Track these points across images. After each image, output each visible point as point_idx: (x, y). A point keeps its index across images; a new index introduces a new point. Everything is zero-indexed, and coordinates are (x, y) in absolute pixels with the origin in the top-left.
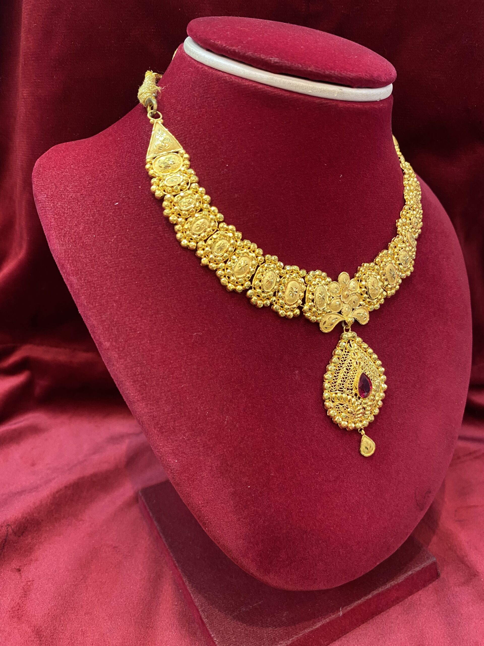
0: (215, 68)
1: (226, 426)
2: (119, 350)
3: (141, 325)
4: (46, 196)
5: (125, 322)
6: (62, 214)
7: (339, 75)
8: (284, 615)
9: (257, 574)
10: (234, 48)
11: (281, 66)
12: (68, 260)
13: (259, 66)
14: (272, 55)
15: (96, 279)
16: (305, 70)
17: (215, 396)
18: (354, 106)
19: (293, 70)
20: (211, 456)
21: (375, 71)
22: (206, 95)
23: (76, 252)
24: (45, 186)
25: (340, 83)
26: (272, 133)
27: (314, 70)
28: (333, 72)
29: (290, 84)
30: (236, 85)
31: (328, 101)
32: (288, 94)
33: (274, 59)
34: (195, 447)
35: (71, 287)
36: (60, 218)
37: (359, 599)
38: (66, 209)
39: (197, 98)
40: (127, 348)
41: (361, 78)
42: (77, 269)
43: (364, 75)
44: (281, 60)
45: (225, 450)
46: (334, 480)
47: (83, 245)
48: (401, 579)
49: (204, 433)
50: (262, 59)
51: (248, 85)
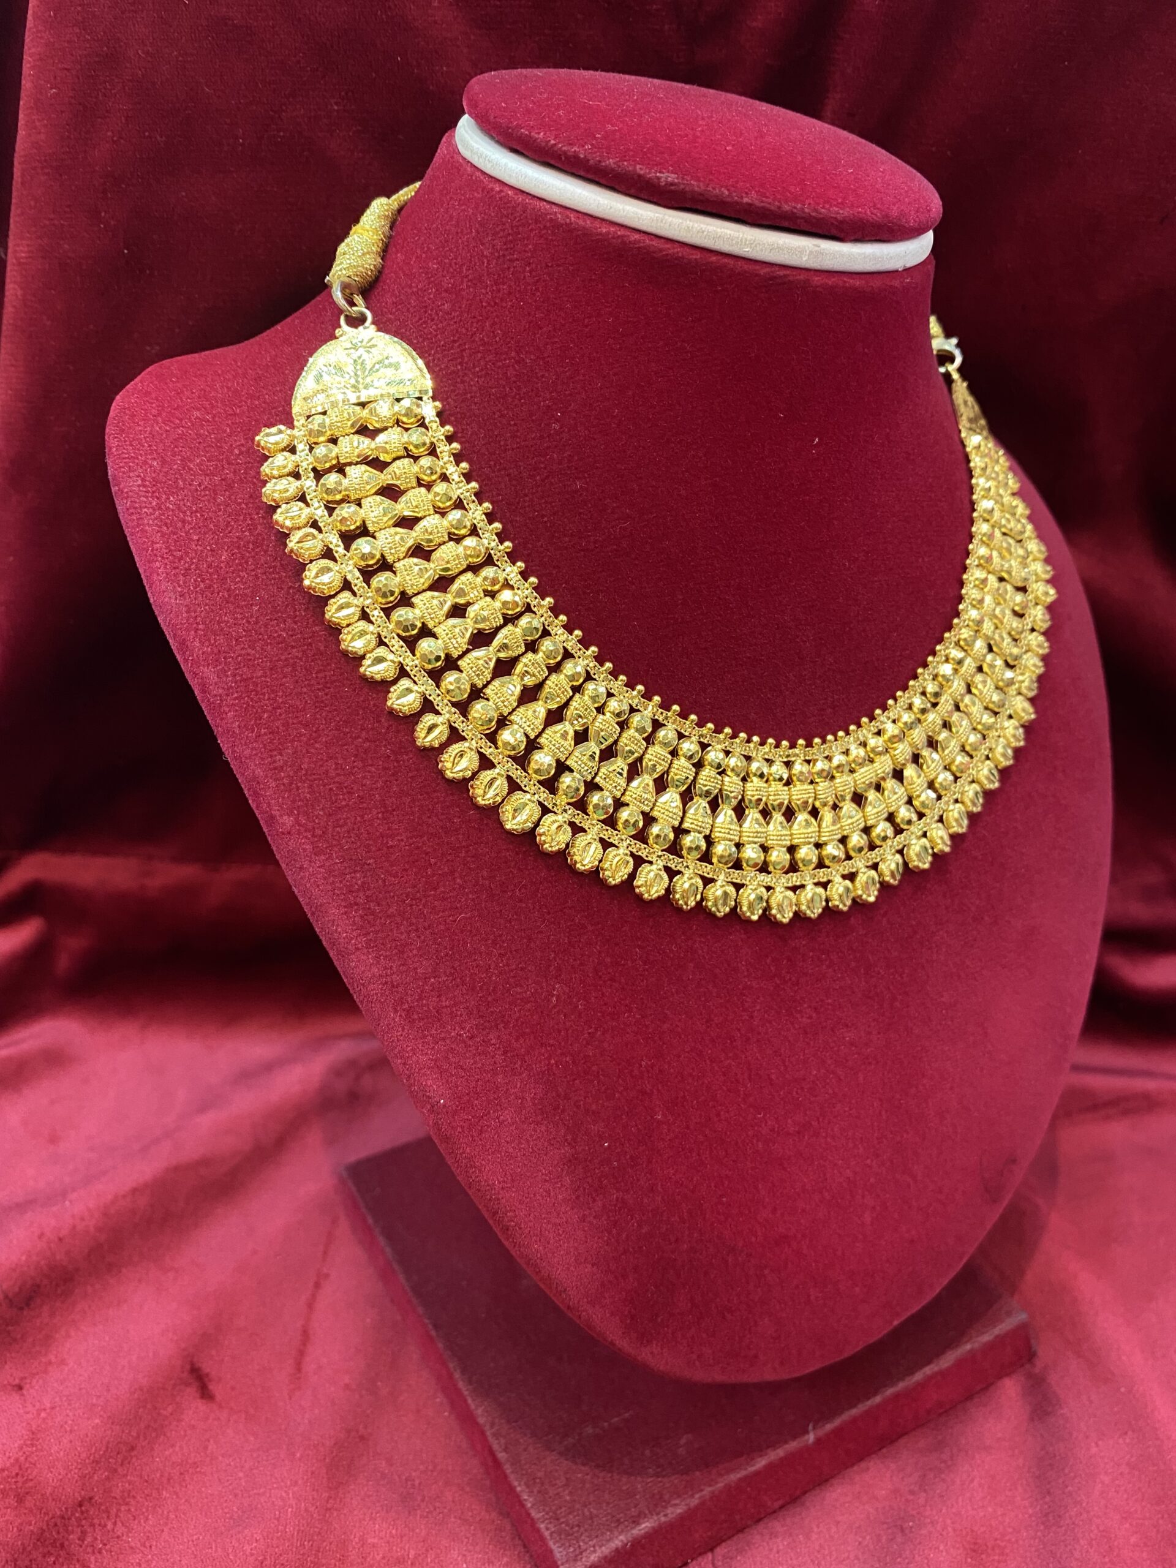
0: (532, 193)
1: (554, 1007)
2: (313, 836)
3: (364, 778)
4: (140, 482)
5: (327, 771)
6: (180, 525)
7: (814, 214)
8: (683, 1441)
9: (624, 1344)
10: (576, 148)
11: (683, 192)
12: (196, 630)
13: (632, 191)
14: (662, 166)
15: (260, 673)
16: (737, 203)
17: (530, 939)
18: (845, 282)
19: (707, 200)
20: (520, 1074)
21: (894, 204)
22: (510, 254)
23: (213, 611)
24: (138, 458)
25: (814, 230)
26: (661, 343)
27: (757, 203)
28: (799, 206)
29: (703, 232)
30: (580, 232)
31: (788, 272)
32: (697, 256)
33: (667, 177)
34: (484, 1053)
35: (204, 691)
36: (174, 534)
37: (852, 1406)
38: (188, 513)
39: (488, 261)
40: (334, 831)
41: (861, 220)
42: (216, 651)
43: (868, 212)
44: (683, 179)
45: (553, 1061)
46: (799, 1133)
47: (229, 596)
48: (947, 1360)
49: (506, 1024)
50: (640, 176)
51: (608, 233)
